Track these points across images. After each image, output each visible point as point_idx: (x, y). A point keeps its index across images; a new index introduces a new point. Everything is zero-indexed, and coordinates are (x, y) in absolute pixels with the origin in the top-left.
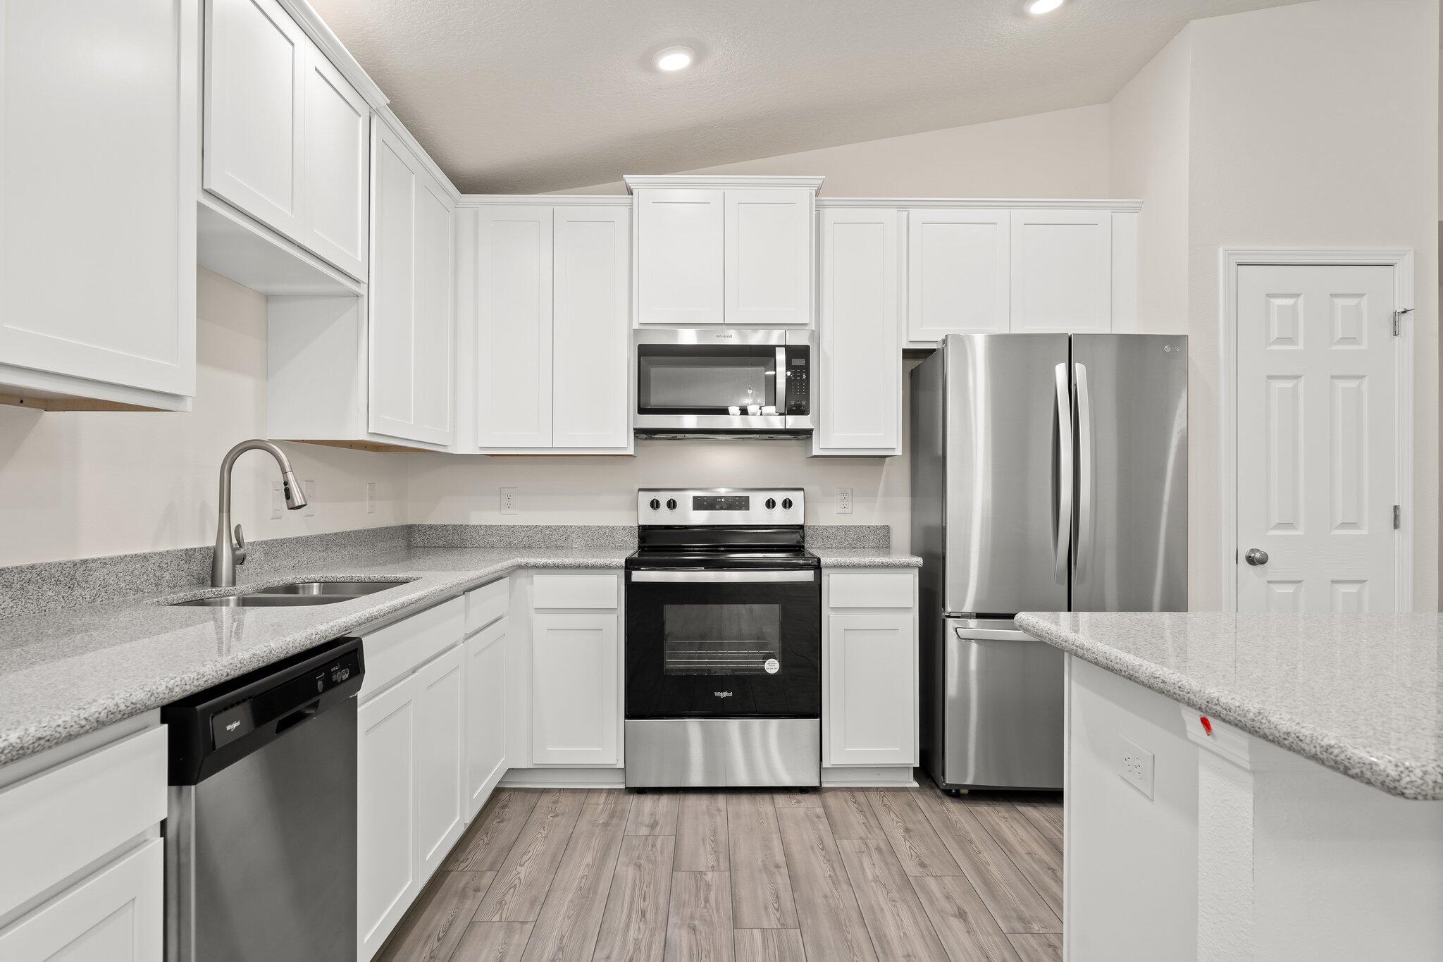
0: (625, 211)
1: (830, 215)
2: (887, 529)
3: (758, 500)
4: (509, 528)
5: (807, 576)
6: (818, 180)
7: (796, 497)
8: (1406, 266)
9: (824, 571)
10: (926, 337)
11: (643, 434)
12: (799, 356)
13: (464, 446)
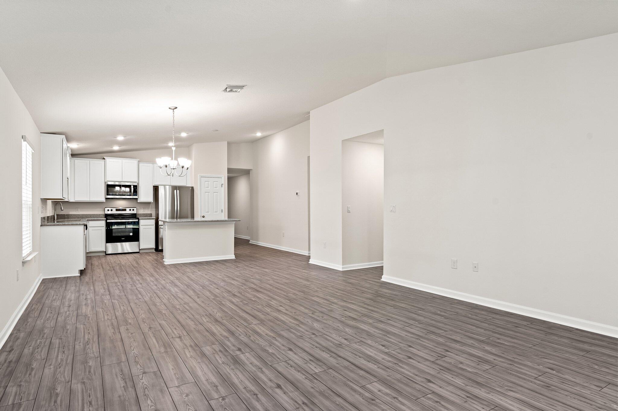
0: (104, 162)
1: (141, 164)
2: (151, 214)
3: (128, 209)
4: (78, 215)
5: (137, 220)
6: (138, 160)
7: (135, 209)
8: (223, 178)
9: (140, 220)
10: (156, 184)
11: (106, 199)
12: (135, 187)
13: (72, 200)
